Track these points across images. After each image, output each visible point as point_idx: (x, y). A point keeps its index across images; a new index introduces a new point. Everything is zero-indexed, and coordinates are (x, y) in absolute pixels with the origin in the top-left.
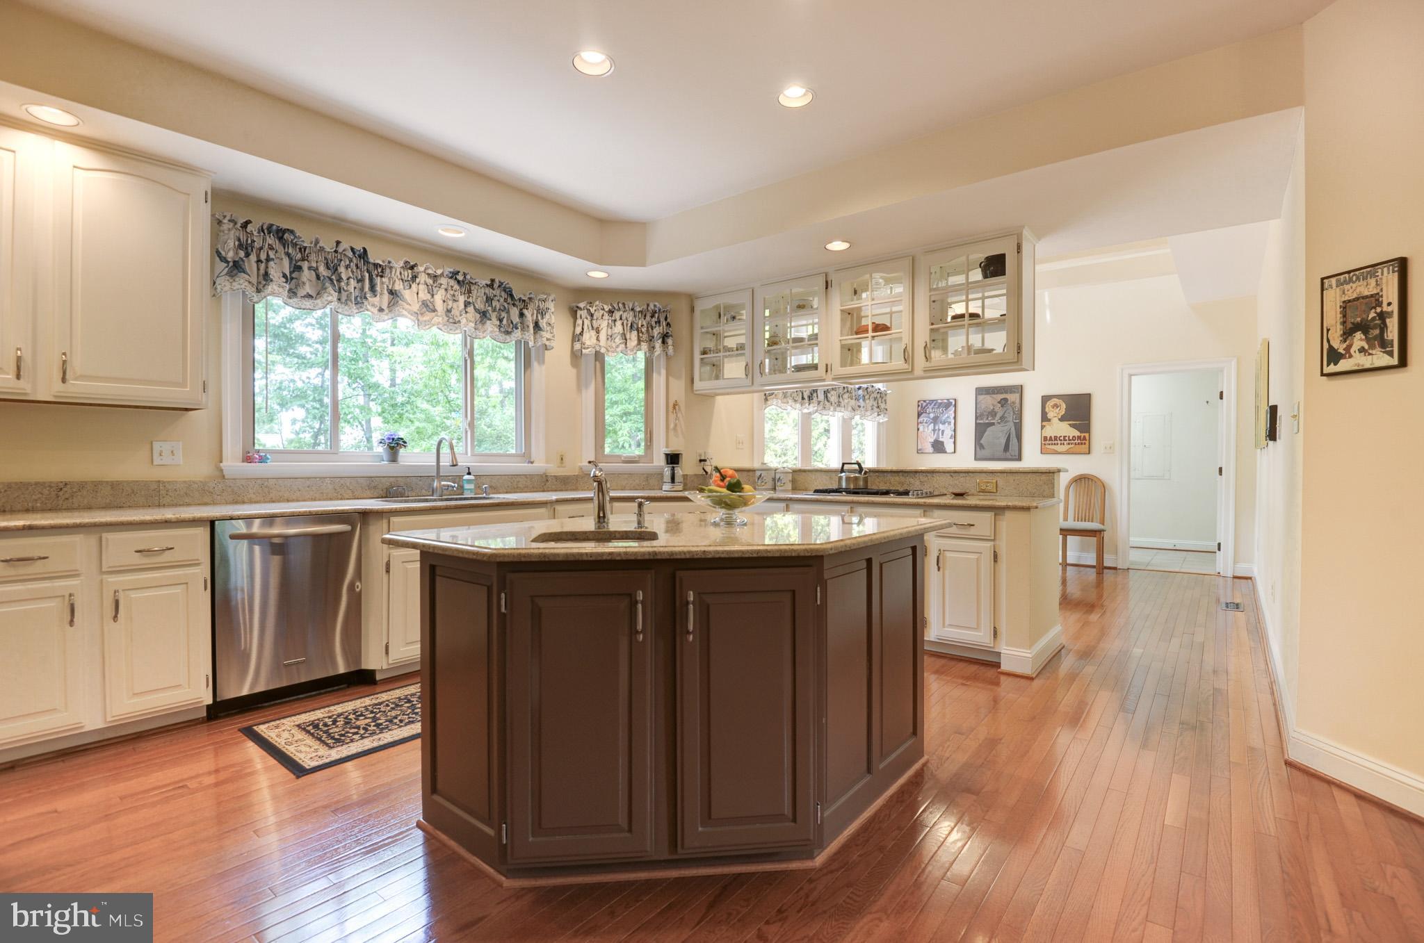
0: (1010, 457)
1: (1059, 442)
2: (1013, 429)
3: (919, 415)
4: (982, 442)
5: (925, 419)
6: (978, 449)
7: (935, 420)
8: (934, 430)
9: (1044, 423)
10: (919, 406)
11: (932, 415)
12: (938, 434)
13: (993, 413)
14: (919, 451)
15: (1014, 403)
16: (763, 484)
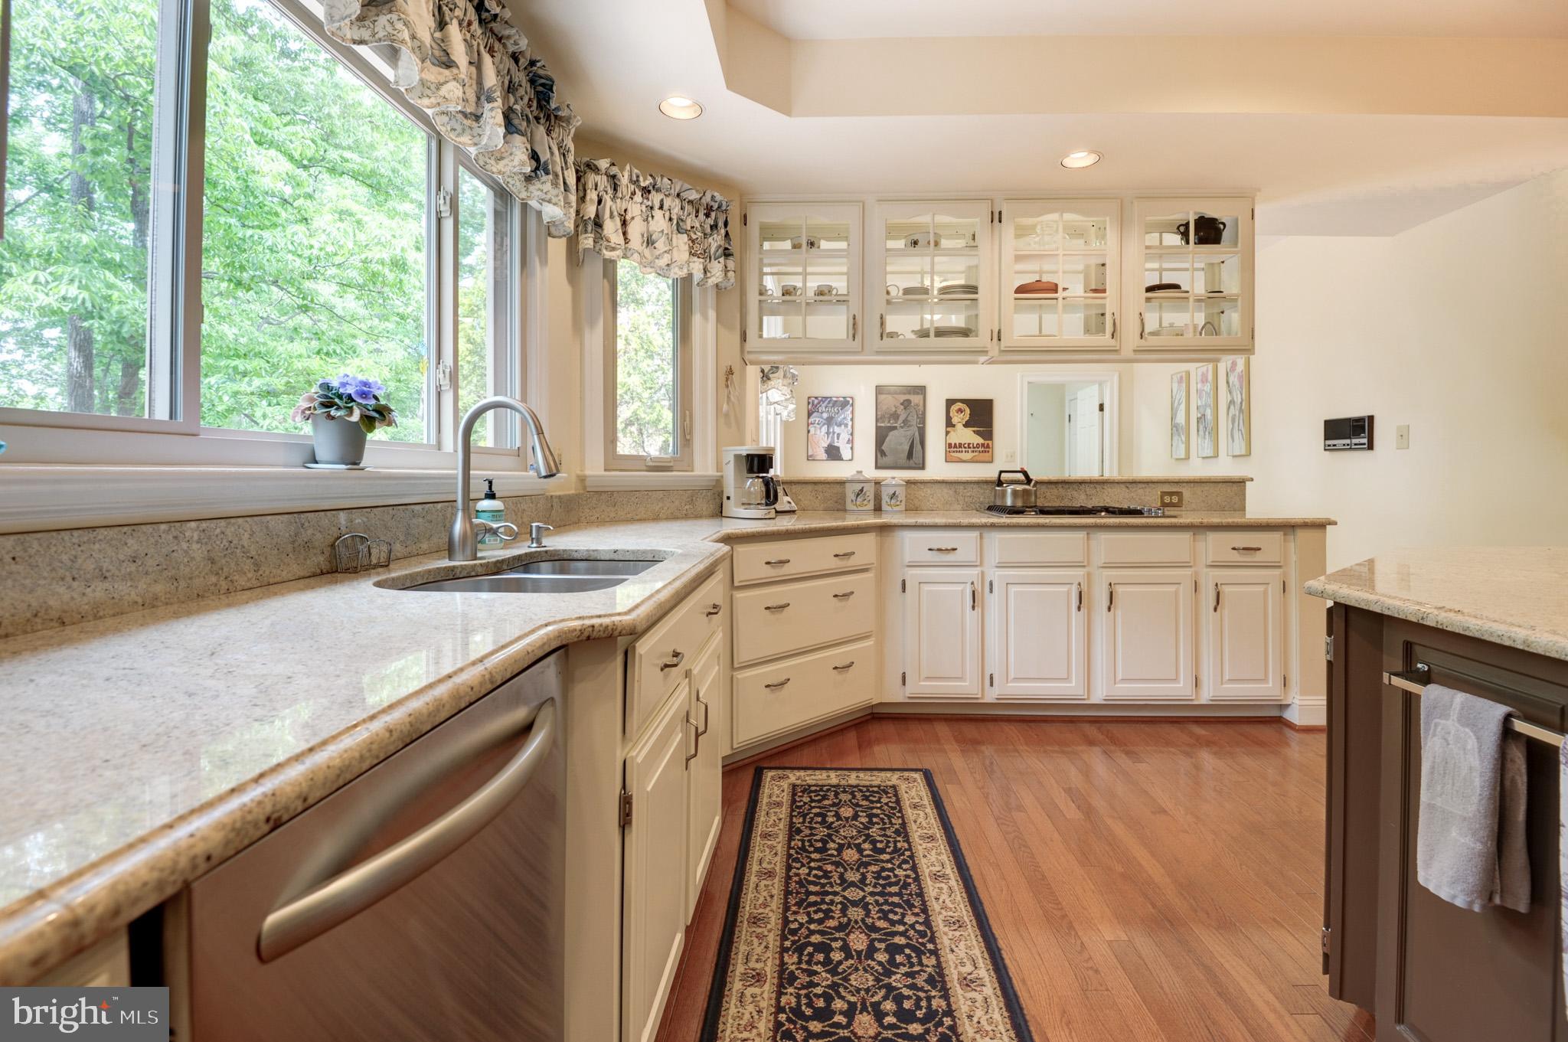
0: (914, 465)
1: (963, 450)
2: (917, 434)
3: (810, 414)
4: (883, 448)
5: (817, 420)
6: (879, 456)
7: (829, 421)
8: (828, 433)
9: (949, 429)
10: (809, 403)
11: (825, 415)
12: (833, 438)
13: (895, 416)
14: (810, 458)
15: (917, 405)
16: (865, 502)
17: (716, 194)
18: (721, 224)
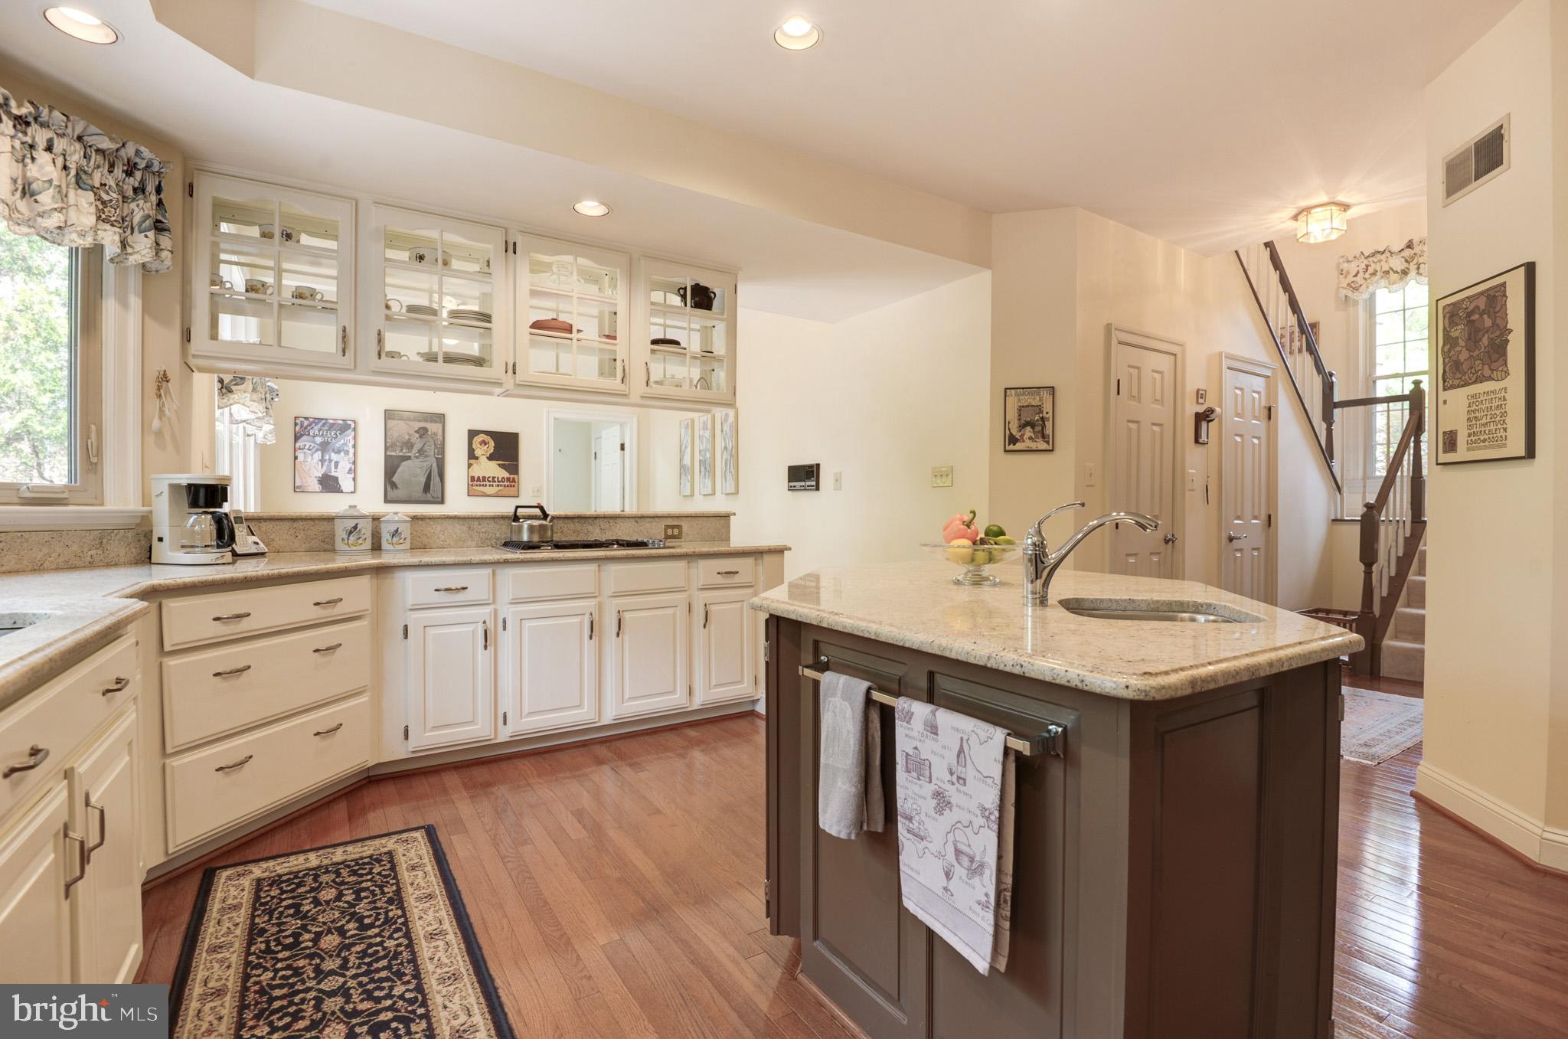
0: (431, 499)
1: (488, 483)
2: (435, 465)
3: (297, 438)
4: (394, 479)
5: (308, 444)
6: (389, 488)
7: (324, 447)
8: (322, 461)
9: (471, 461)
10: (296, 424)
11: (318, 440)
12: (329, 467)
13: (409, 445)
14: (297, 489)
15: (435, 434)
17: (142, 149)
18: (150, 188)
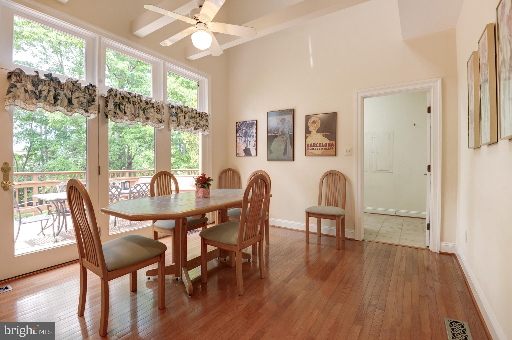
0: (287, 159)
1: (316, 148)
2: (289, 139)
3: (237, 132)
4: (271, 149)
5: (240, 134)
6: (269, 153)
7: (246, 135)
8: (245, 141)
9: (307, 135)
10: (237, 126)
11: (244, 132)
12: (247, 144)
13: (277, 129)
14: (238, 155)
15: (289, 121)
